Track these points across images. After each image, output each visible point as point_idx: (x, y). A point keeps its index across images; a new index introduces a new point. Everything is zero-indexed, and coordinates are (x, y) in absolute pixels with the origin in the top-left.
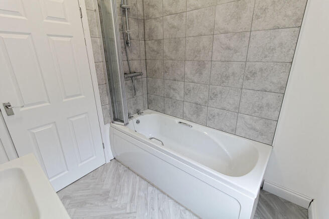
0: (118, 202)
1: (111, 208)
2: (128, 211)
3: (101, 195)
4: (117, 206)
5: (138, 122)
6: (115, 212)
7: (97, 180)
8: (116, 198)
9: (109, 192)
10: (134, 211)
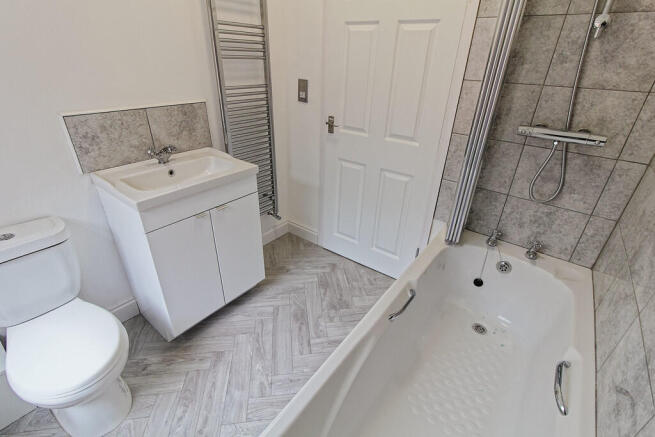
0: (328, 324)
1: (319, 317)
2: (312, 342)
3: (340, 300)
4: (323, 324)
5: (504, 267)
6: (311, 324)
7: (371, 287)
8: (336, 319)
9: (348, 307)
10: (314, 349)
